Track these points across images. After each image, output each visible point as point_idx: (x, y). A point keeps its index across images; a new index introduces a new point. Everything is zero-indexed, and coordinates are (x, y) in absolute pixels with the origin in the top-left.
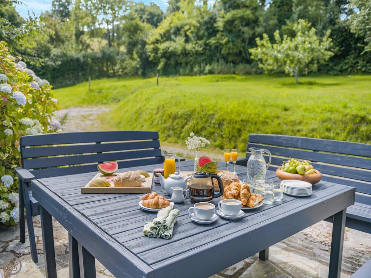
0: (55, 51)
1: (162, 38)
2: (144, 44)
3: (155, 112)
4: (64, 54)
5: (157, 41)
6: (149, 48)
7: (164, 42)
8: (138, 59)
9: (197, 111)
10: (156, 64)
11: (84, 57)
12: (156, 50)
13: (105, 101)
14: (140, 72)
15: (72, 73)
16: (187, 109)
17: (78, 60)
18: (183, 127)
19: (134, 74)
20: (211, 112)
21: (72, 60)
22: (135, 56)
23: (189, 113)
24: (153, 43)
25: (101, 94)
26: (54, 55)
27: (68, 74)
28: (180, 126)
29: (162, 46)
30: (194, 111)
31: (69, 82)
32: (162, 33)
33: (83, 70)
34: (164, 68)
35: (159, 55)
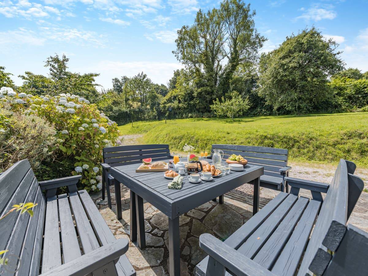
0: (115, 108)
1: (167, 102)
2: (159, 104)
3: (165, 136)
4: (120, 110)
5: (165, 103)
6: (161, 106)
7: (168, 103)
8: (156, 112)
9: (186, 135)
10: (165, 114)
11: (129, 111)
12: (165, 107)
13: (140, 132)
14: (157, 117)
15: (124, 119)
16: (181, 134)
17: (127, 112)
18: (179, 143)
19: (154, 119)
20: (193, 136)
21: (124, 113)
22: (155, 110)
23: (182, 136)
24: (163, 104)
25: (138, 129)
26: (115, 110)
27: (122, 119)
28: (178, 143)
29: (168, 105)
30: (184, 135)
31: (122, 123)
32: (168, 99)
33: (129, 117)
34: (169, 115)
35: (166, 109)
